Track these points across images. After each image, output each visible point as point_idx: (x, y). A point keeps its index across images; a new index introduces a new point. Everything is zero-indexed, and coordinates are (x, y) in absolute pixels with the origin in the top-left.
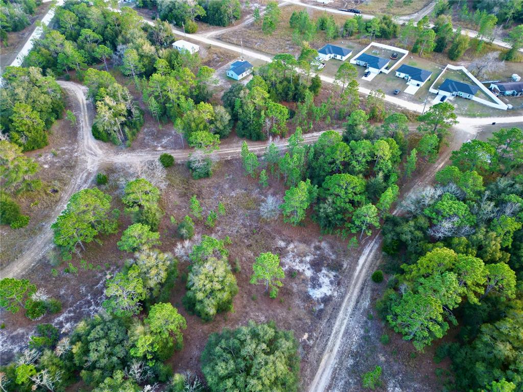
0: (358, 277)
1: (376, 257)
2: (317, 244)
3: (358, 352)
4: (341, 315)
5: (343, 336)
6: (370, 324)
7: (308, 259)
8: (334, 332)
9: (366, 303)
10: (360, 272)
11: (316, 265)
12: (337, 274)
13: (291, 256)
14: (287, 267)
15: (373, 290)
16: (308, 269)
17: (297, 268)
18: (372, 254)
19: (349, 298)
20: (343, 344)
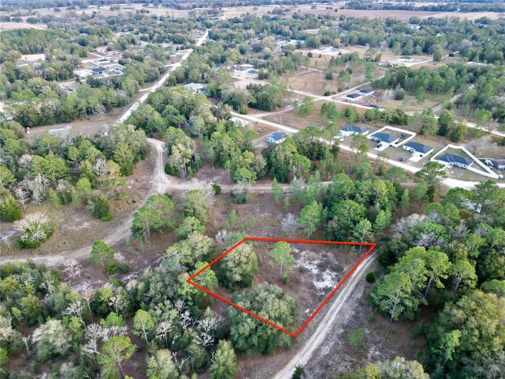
0: (355, 278)
1: (371, 266)
2: (324, 253)
3: (348, 325)
4: (338, 300)
5: (338, 314)
6: (360, 309)
7: (316, 262)
8: (330, 310)
9: (359, 295)
10: (357, 275)
11: (322, 267)
12: (338, 274)
13: (303, 259)
14: (298, 265)
15: (366, 287)
16: (315, 269)
17: (307, 267)
18: (368, 264)
19: (346, 291)
20: (336, 319)
